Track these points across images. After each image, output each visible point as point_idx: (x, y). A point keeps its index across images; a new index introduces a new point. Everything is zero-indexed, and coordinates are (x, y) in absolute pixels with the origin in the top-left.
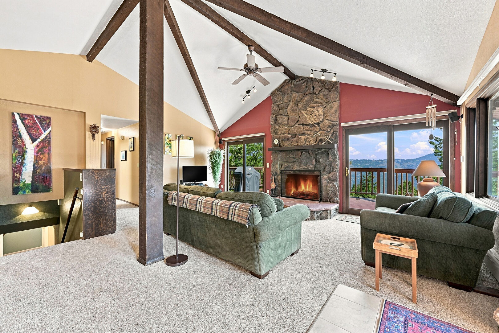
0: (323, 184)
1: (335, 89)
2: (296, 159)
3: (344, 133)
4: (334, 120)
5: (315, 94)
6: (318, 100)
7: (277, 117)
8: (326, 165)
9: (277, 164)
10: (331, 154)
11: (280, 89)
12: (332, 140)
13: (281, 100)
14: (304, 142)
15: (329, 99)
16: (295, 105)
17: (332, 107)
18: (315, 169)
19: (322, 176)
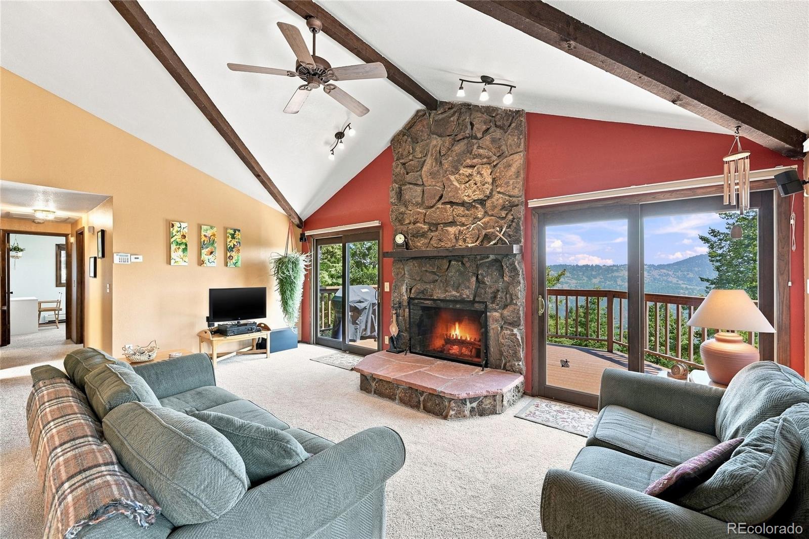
0: (492, 331)
1: (517, 128)
2: (438, 275)
3: (535, 221)
4: (512, 193)
5: (476, 138)
6: (481, 151)
7: (403, 188)
8: (498, 291)
9: (402, 285)
10: (507, 267)
11: (407, 131)
12: (509, 236)
13: (409, 152)
14: (454, 241)
15: (504, 147)
16: (436, 164)
17: (510, 166)
18: (475, 297)
19: (488, 313)
